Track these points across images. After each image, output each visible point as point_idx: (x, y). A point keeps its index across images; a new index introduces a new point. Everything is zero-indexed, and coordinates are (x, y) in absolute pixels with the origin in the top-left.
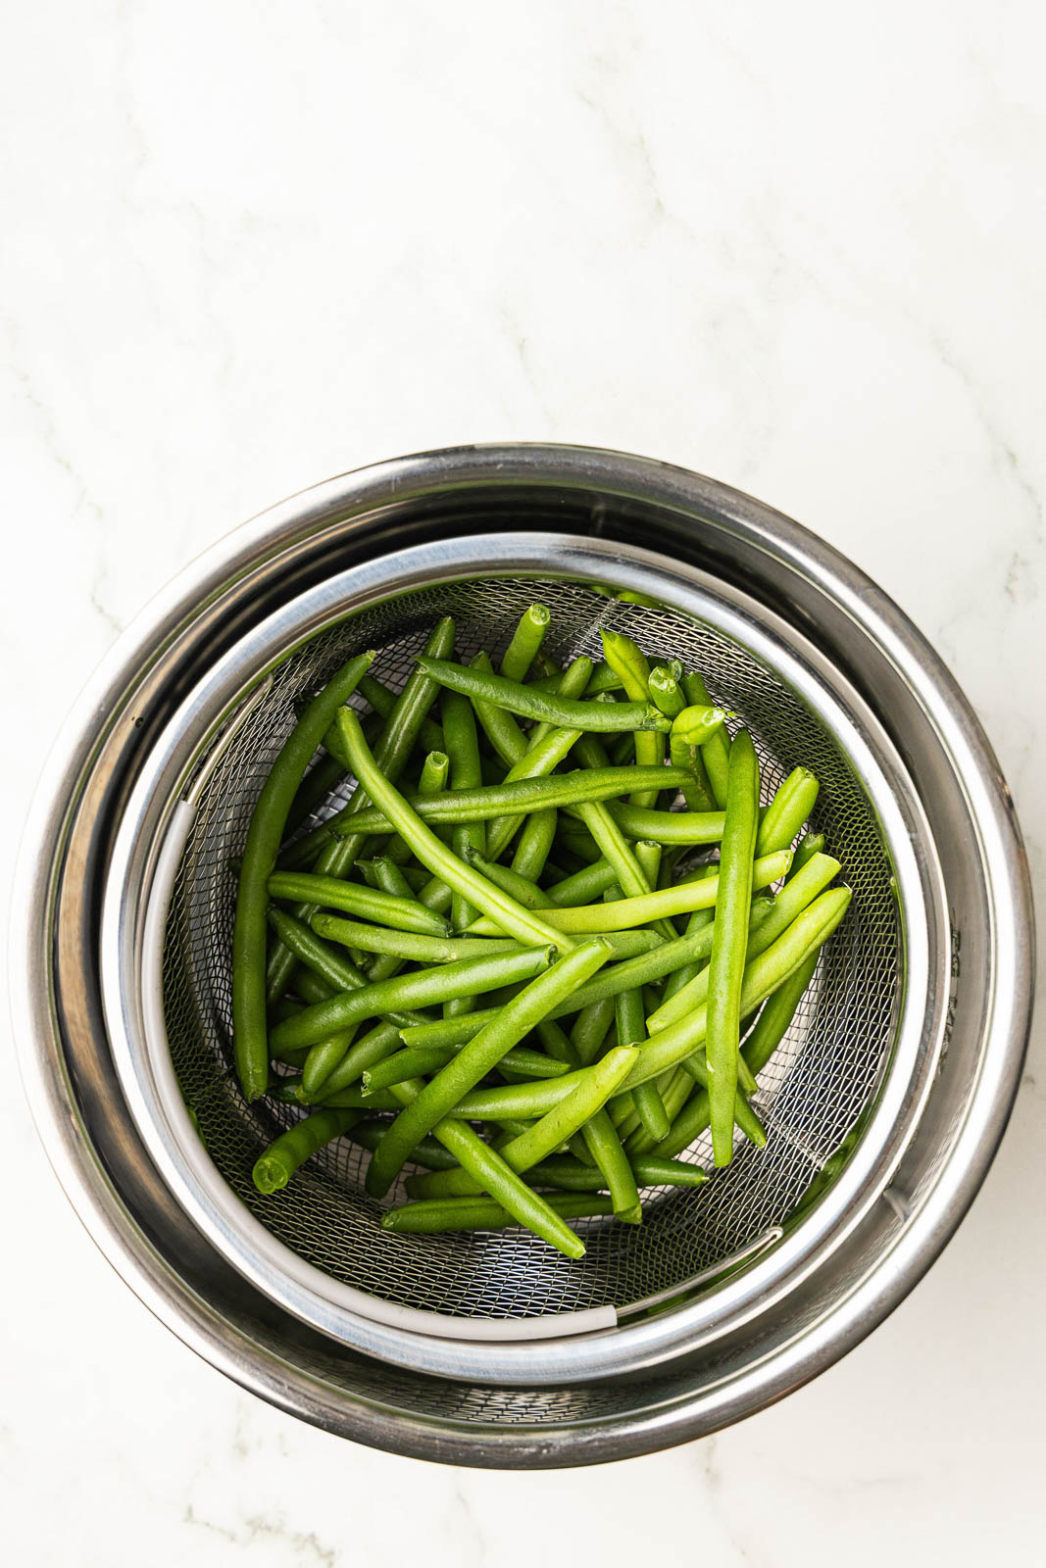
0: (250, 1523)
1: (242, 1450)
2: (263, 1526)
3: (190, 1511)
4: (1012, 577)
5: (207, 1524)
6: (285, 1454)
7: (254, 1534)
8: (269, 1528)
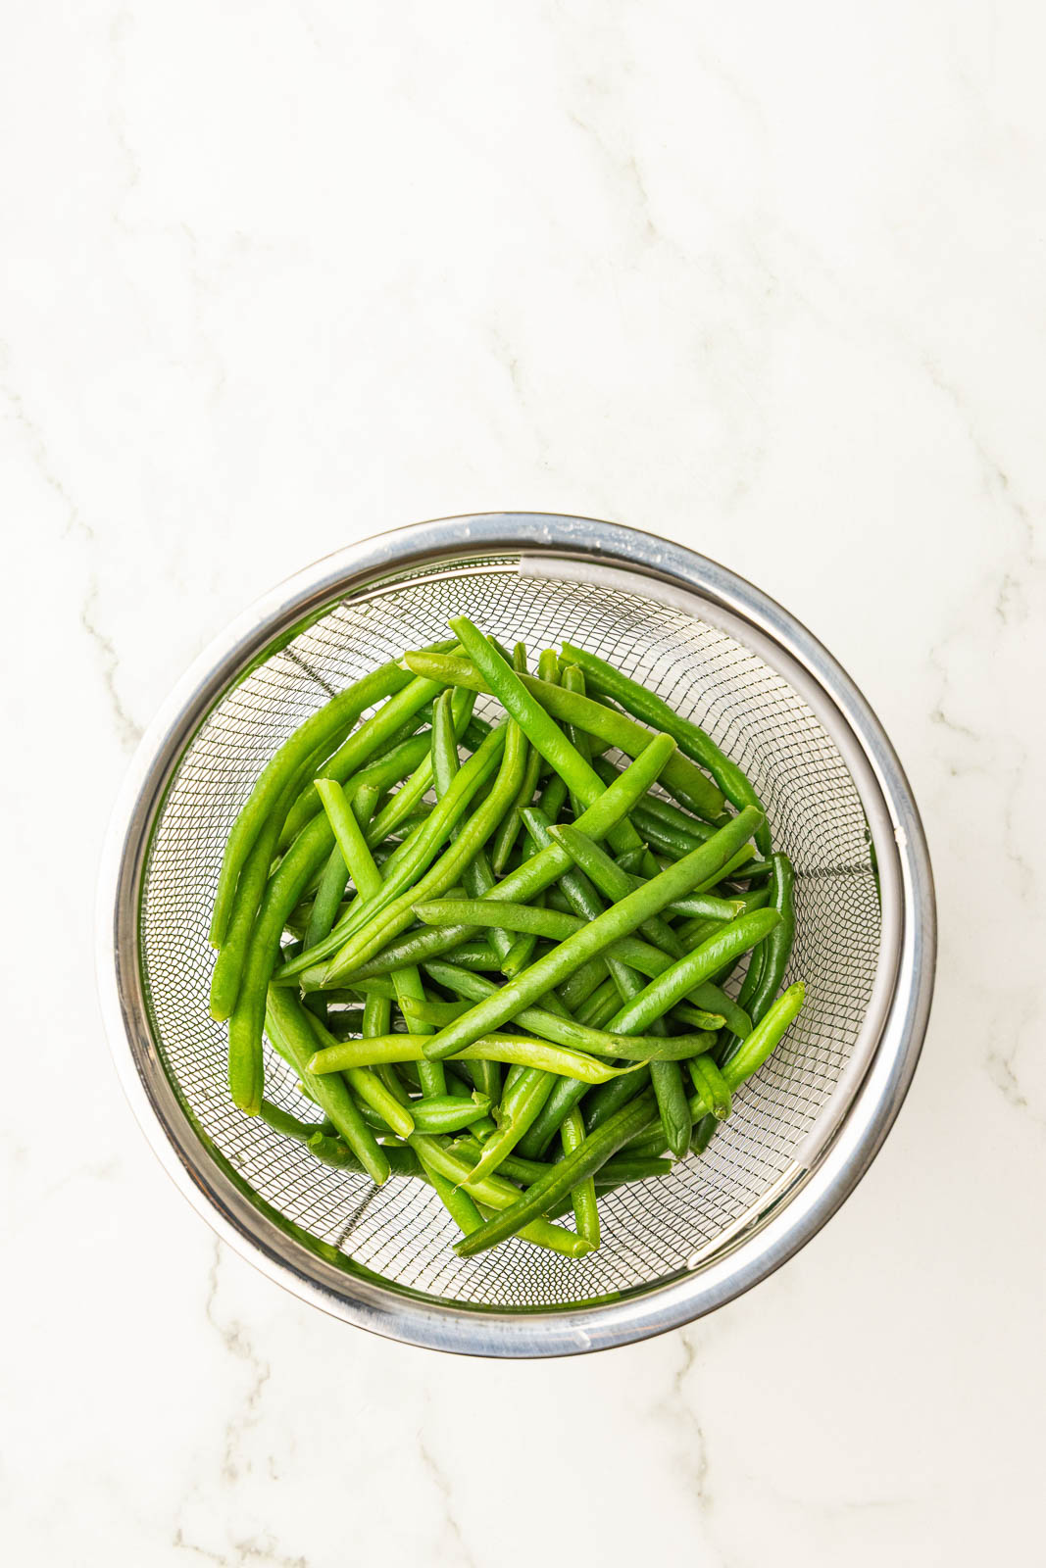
0: (240, 1547)
1: (232, 1473)
2: (253, 1549)
3: (179, 1536)
4: (1003, 598)
5: (197, 1549)
6: (276, 1478)
7: (243, 1558)
8: (258, 1552)
